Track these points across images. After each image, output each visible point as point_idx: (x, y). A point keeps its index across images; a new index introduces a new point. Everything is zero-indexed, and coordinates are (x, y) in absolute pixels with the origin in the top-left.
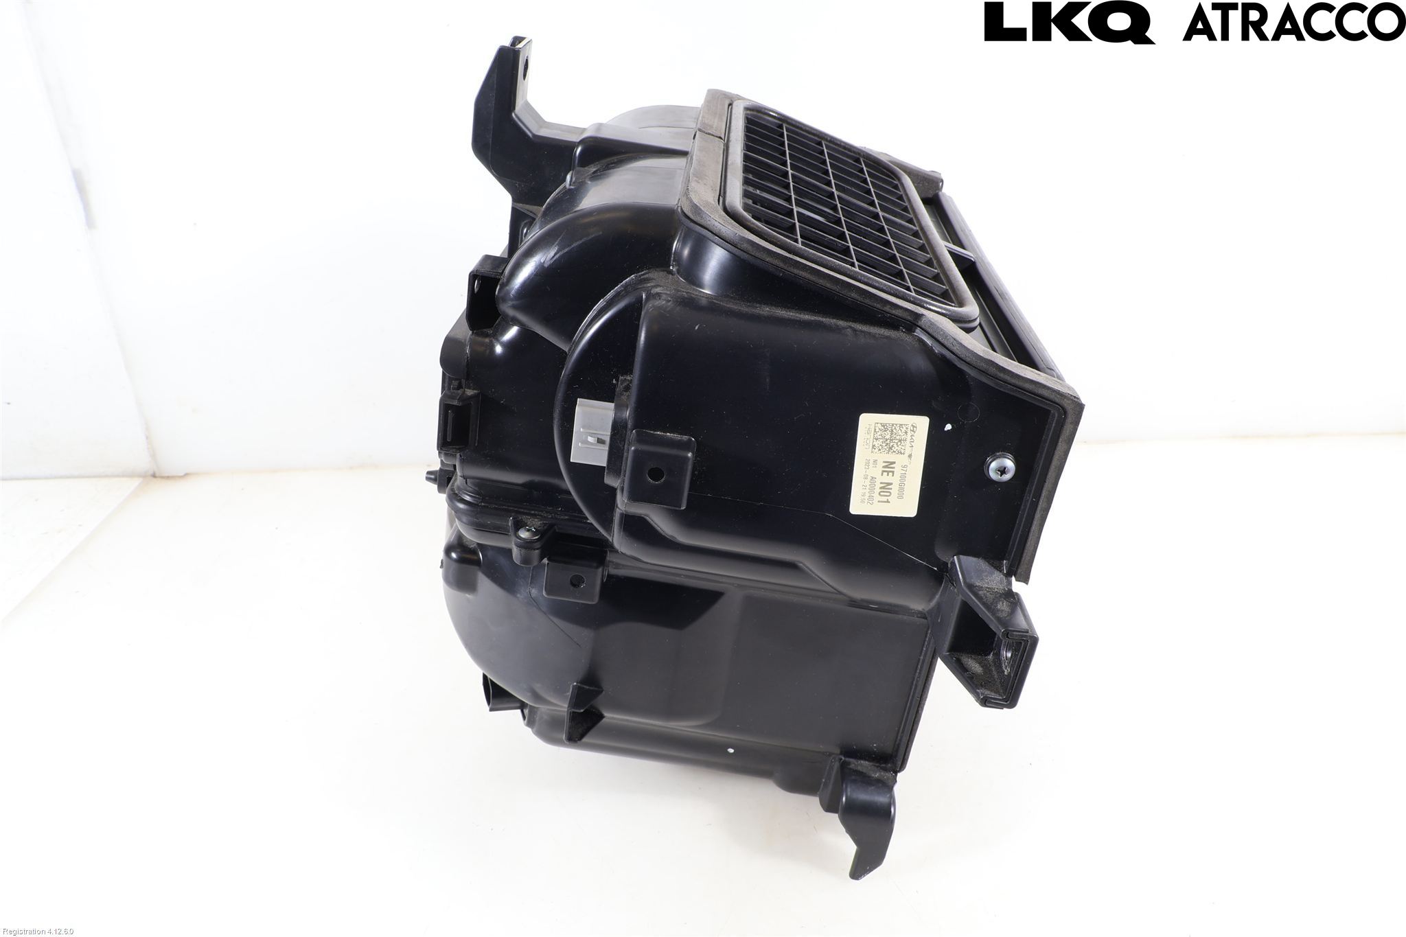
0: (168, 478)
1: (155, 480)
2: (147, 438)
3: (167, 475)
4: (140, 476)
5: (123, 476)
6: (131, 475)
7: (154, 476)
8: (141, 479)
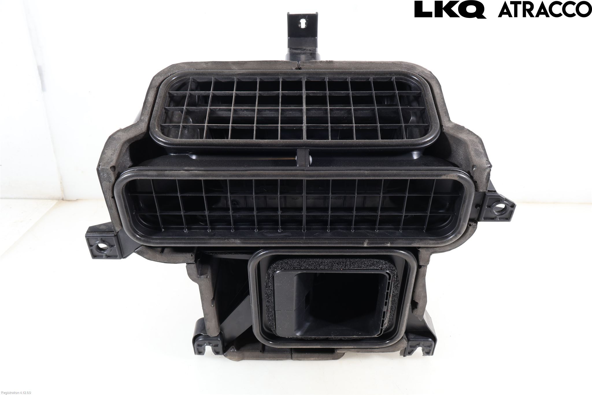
0: (69, 201)
1: (63, 201)
2: (61, 183)
3: (68, 199)
4: (56, 199)
5: (49, 199)
6: (53, 199)
7: (63, 199)
8: (57, 201)
